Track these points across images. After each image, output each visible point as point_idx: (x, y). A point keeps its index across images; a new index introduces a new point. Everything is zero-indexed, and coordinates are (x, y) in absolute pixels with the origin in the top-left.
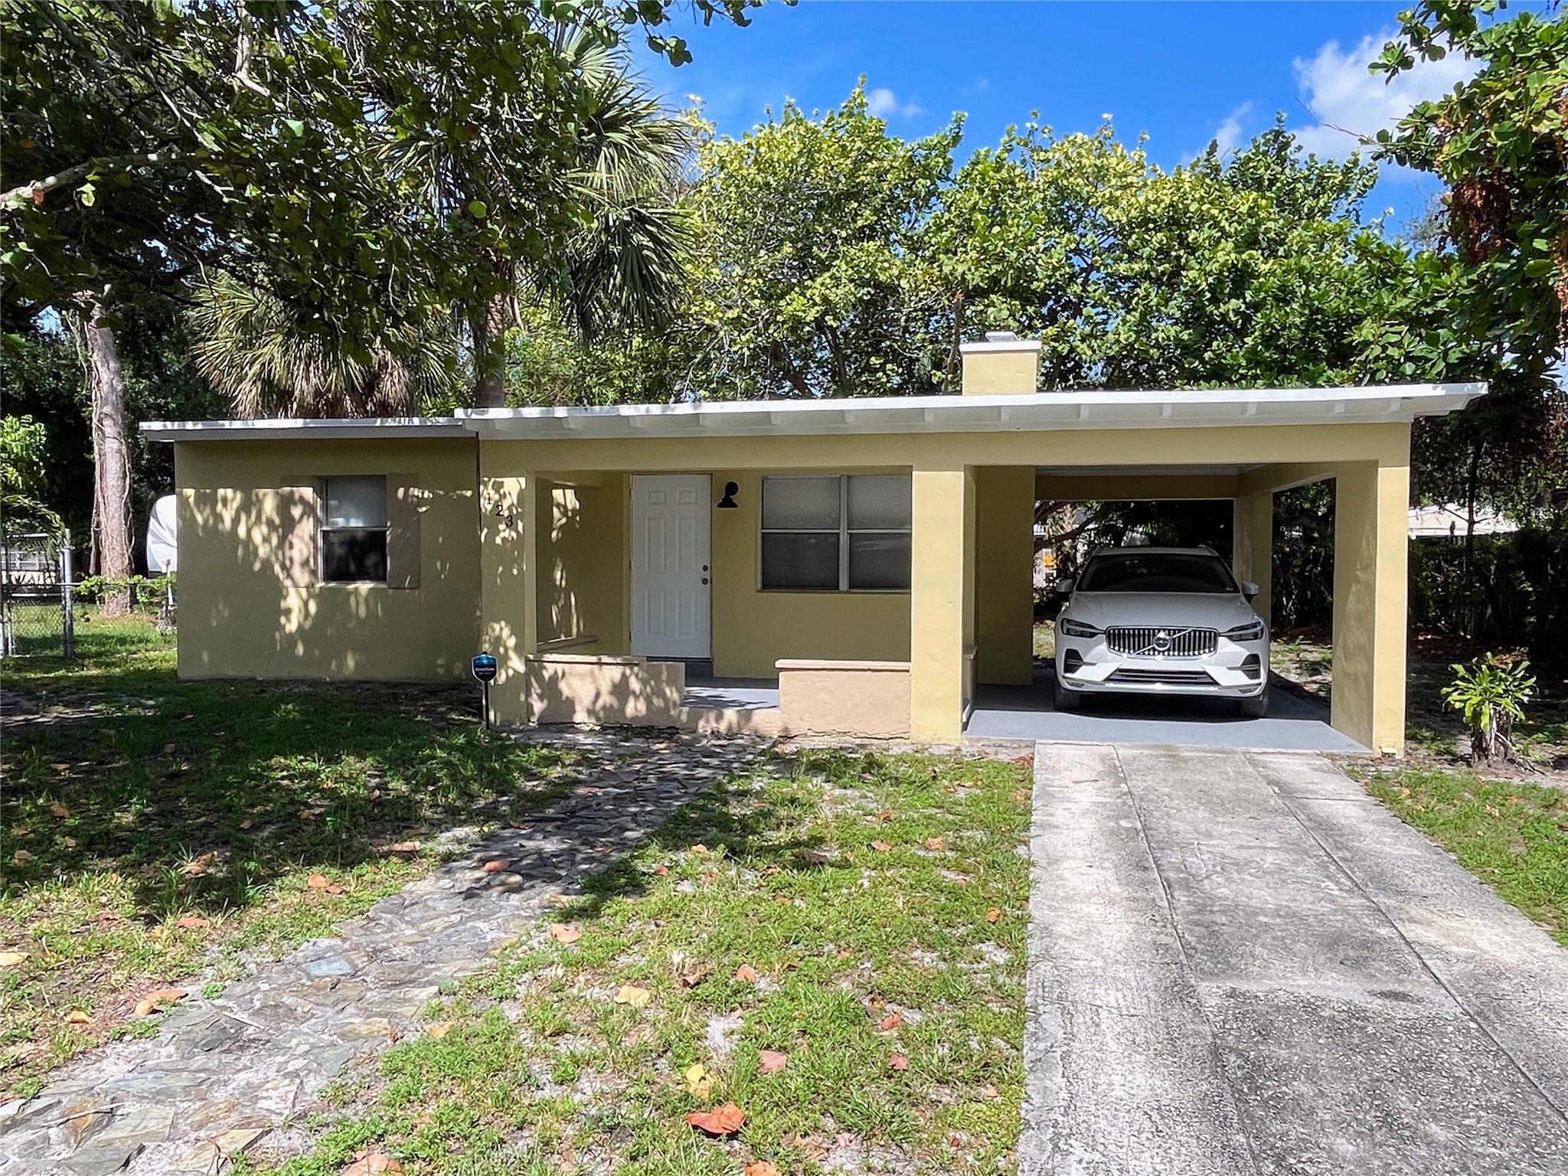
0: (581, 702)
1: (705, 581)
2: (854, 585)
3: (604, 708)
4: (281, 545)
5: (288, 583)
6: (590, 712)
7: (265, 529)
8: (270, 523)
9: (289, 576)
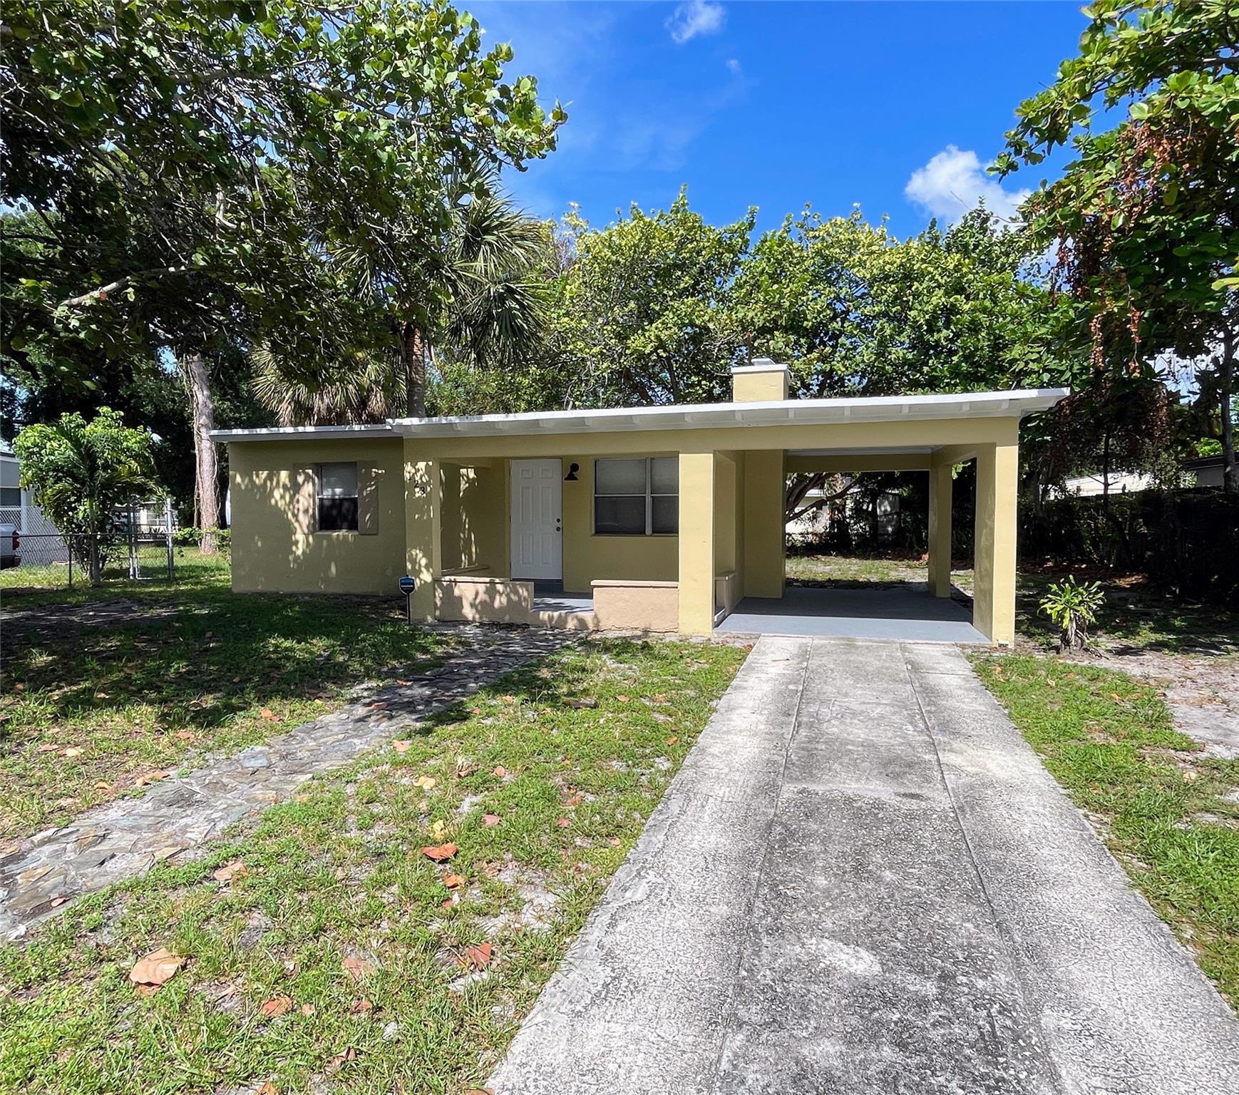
0: (467, 599)
1: (558, 529)
2: (654, 531)
3: (481, 602)
4: (291, 501)
5: (296, 525)
6: (473, 605)
7: (281, 491)
8: (285, 487)
9: (297, 520)
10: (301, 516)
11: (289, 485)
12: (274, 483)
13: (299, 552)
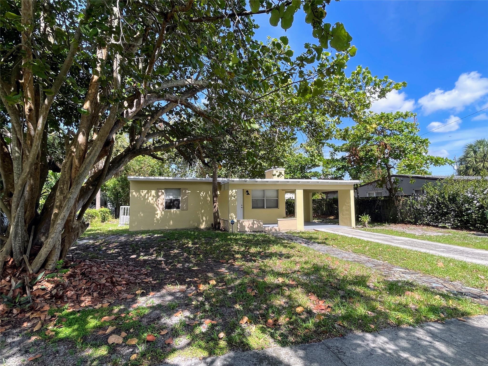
1: (242, 208)
2: (267, 208)
3: (250, 226)
4: (156, 201)
5: (158, 208)
7: (152, 197)
8: (153, 196)
10: (160, 206)
11: (155, 196)
12: (149, 195)
13: (158, 217)
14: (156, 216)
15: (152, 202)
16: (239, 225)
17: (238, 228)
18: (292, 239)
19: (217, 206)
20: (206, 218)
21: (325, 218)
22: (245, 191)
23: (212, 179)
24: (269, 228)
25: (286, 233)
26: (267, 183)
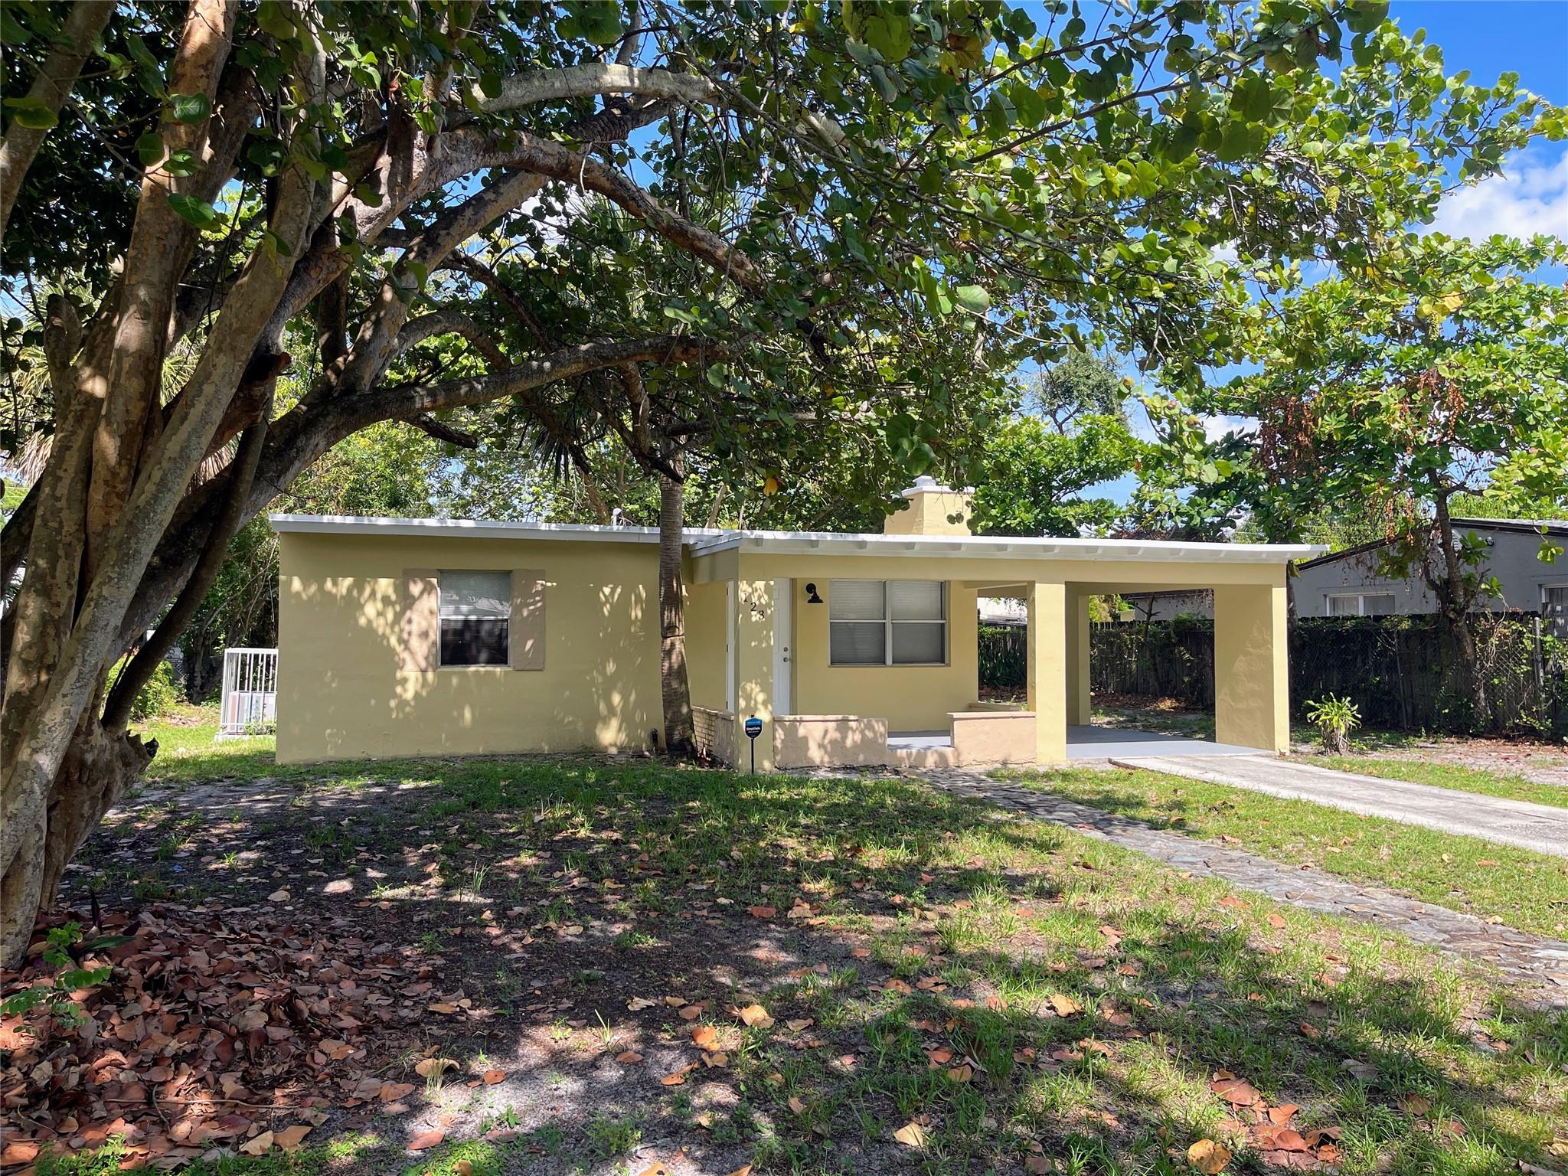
0: (814, 740)
2: (895, 661)
4: (397, 621)
10: (415, 642)
11: (393, 597)
13: (409, 695)
14: (399, 690)
15: (380, 625)
16: (780, 734)
17: (775, 747)
18: (1028, 807)
19: (678, 646)
20: (625, 698)
21: (1136, 706)
22: (801, 588)
23: (657, 530)
24: (914, 751)
25: (990, 775)
26: (908, 553)
